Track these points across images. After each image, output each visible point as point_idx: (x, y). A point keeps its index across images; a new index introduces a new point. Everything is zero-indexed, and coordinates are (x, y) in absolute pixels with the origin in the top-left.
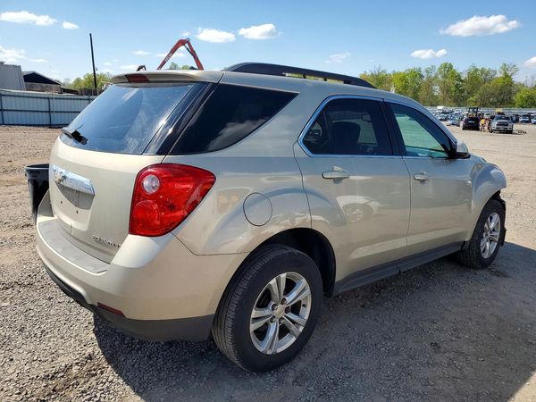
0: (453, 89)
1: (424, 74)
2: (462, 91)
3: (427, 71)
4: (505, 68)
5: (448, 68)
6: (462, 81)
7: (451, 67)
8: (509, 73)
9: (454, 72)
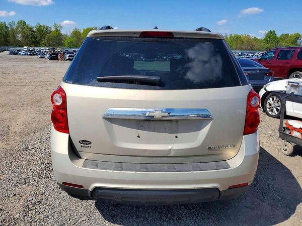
0: (30, 36)
1: (9, 26)
2: (35, 38)
3: (10, 25)
4: (55, 26)
5: (23, 24)
6: (34, 32)
7: (25, 23)
8: (59, 29)
9: (28, 26)
